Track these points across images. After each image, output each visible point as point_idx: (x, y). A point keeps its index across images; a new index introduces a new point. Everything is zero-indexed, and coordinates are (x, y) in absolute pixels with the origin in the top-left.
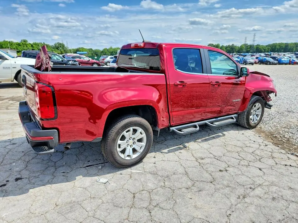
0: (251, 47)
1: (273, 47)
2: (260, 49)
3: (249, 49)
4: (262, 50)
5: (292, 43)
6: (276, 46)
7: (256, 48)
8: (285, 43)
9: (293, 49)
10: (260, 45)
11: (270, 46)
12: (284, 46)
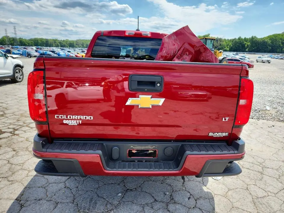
0: (14, 39)
1: (36, 42)
2: (23, 42)
3: (12, 42)
4: (26, 43)
5: (51, 39)
6: (37, 40)
7: (19, 41)
8: (45, 39)
9: (53, 44)
10: (22, 39)
11: (32, 40)
12: (45, 41)
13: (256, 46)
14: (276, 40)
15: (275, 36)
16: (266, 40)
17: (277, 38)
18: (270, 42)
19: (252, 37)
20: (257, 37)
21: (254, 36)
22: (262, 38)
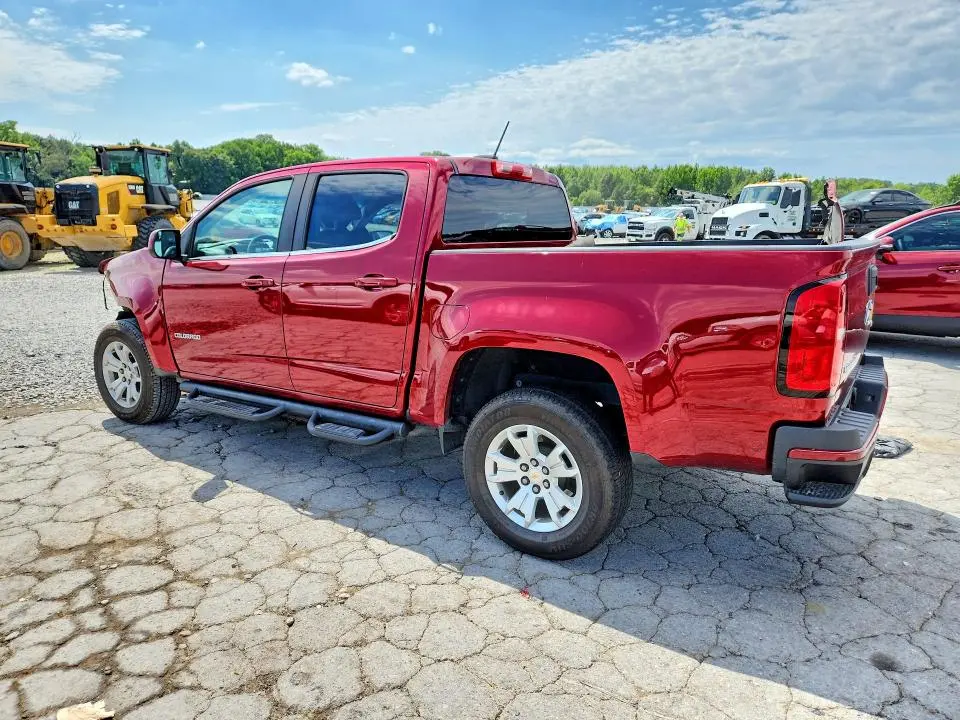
13: (196, 173)
14: (246, 156)
15: (243, 144)
16: (220, 157)
17: (247, 151)
18: (232, 162)
19: (177, 144)
20: (191, 144)
21: (180, 141)
22: (205, 147)
